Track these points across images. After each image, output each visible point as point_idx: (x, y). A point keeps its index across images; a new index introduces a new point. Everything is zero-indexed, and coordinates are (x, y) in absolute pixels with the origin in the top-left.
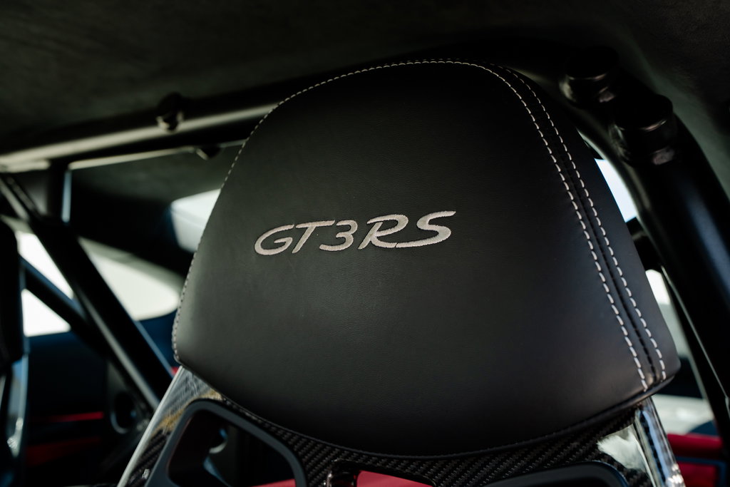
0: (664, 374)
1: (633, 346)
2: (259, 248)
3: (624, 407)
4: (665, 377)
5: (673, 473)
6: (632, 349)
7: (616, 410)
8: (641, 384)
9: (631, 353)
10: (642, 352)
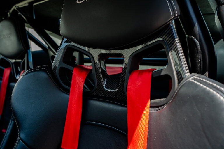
0: (177, 14)
1: (171, 10)
2: (78, 2)
3: (167, 24)
4: (177, 15)
5: (177, 38)
6: (170, 8)
7: (165, 25)
8: (171, 17)
9: (169, 9)
10: (172, 9)
